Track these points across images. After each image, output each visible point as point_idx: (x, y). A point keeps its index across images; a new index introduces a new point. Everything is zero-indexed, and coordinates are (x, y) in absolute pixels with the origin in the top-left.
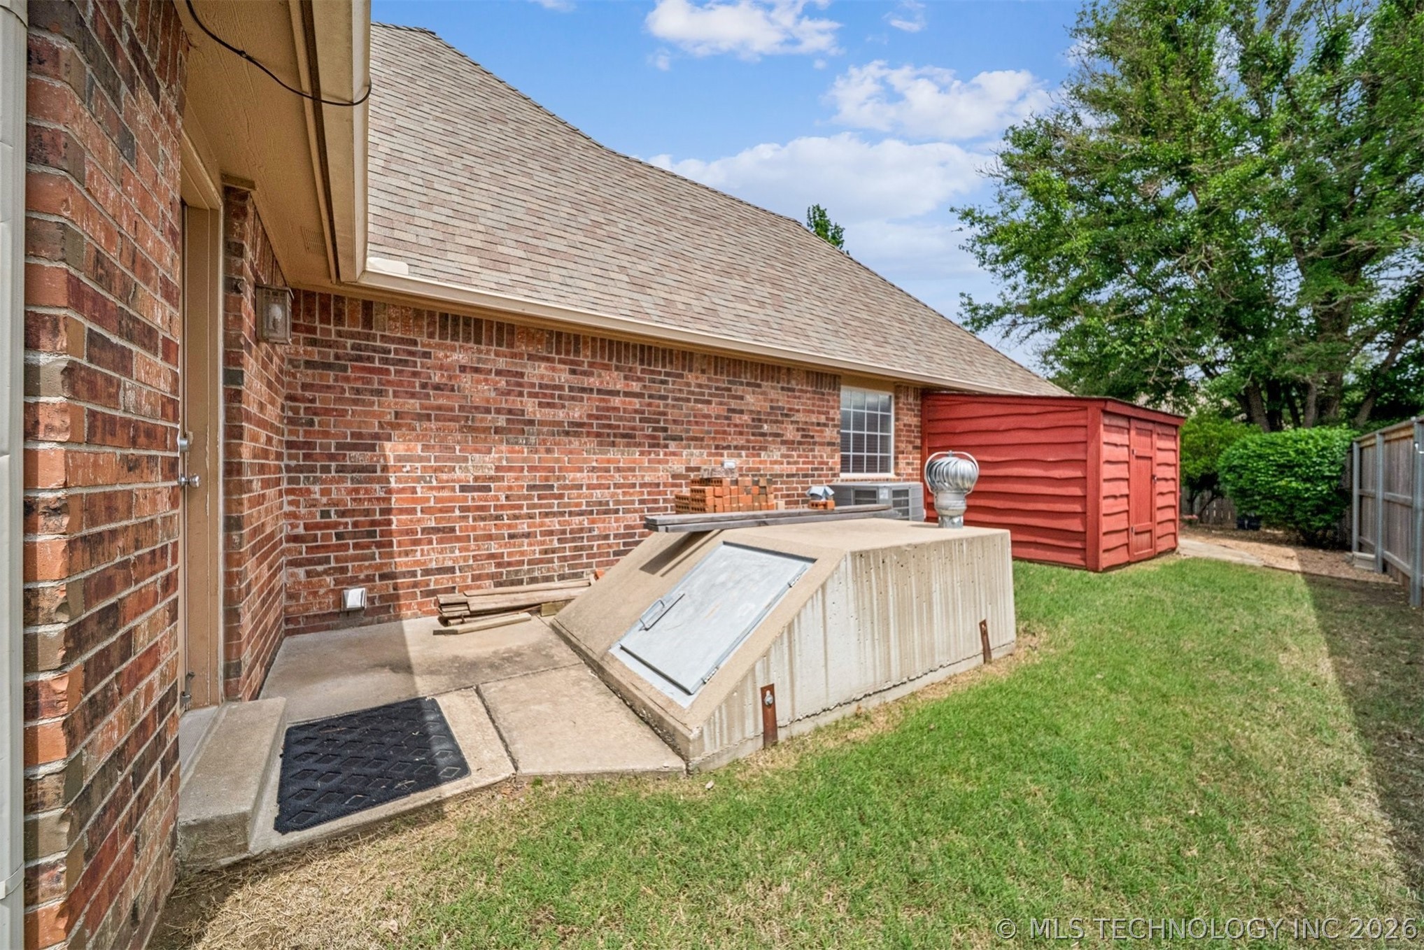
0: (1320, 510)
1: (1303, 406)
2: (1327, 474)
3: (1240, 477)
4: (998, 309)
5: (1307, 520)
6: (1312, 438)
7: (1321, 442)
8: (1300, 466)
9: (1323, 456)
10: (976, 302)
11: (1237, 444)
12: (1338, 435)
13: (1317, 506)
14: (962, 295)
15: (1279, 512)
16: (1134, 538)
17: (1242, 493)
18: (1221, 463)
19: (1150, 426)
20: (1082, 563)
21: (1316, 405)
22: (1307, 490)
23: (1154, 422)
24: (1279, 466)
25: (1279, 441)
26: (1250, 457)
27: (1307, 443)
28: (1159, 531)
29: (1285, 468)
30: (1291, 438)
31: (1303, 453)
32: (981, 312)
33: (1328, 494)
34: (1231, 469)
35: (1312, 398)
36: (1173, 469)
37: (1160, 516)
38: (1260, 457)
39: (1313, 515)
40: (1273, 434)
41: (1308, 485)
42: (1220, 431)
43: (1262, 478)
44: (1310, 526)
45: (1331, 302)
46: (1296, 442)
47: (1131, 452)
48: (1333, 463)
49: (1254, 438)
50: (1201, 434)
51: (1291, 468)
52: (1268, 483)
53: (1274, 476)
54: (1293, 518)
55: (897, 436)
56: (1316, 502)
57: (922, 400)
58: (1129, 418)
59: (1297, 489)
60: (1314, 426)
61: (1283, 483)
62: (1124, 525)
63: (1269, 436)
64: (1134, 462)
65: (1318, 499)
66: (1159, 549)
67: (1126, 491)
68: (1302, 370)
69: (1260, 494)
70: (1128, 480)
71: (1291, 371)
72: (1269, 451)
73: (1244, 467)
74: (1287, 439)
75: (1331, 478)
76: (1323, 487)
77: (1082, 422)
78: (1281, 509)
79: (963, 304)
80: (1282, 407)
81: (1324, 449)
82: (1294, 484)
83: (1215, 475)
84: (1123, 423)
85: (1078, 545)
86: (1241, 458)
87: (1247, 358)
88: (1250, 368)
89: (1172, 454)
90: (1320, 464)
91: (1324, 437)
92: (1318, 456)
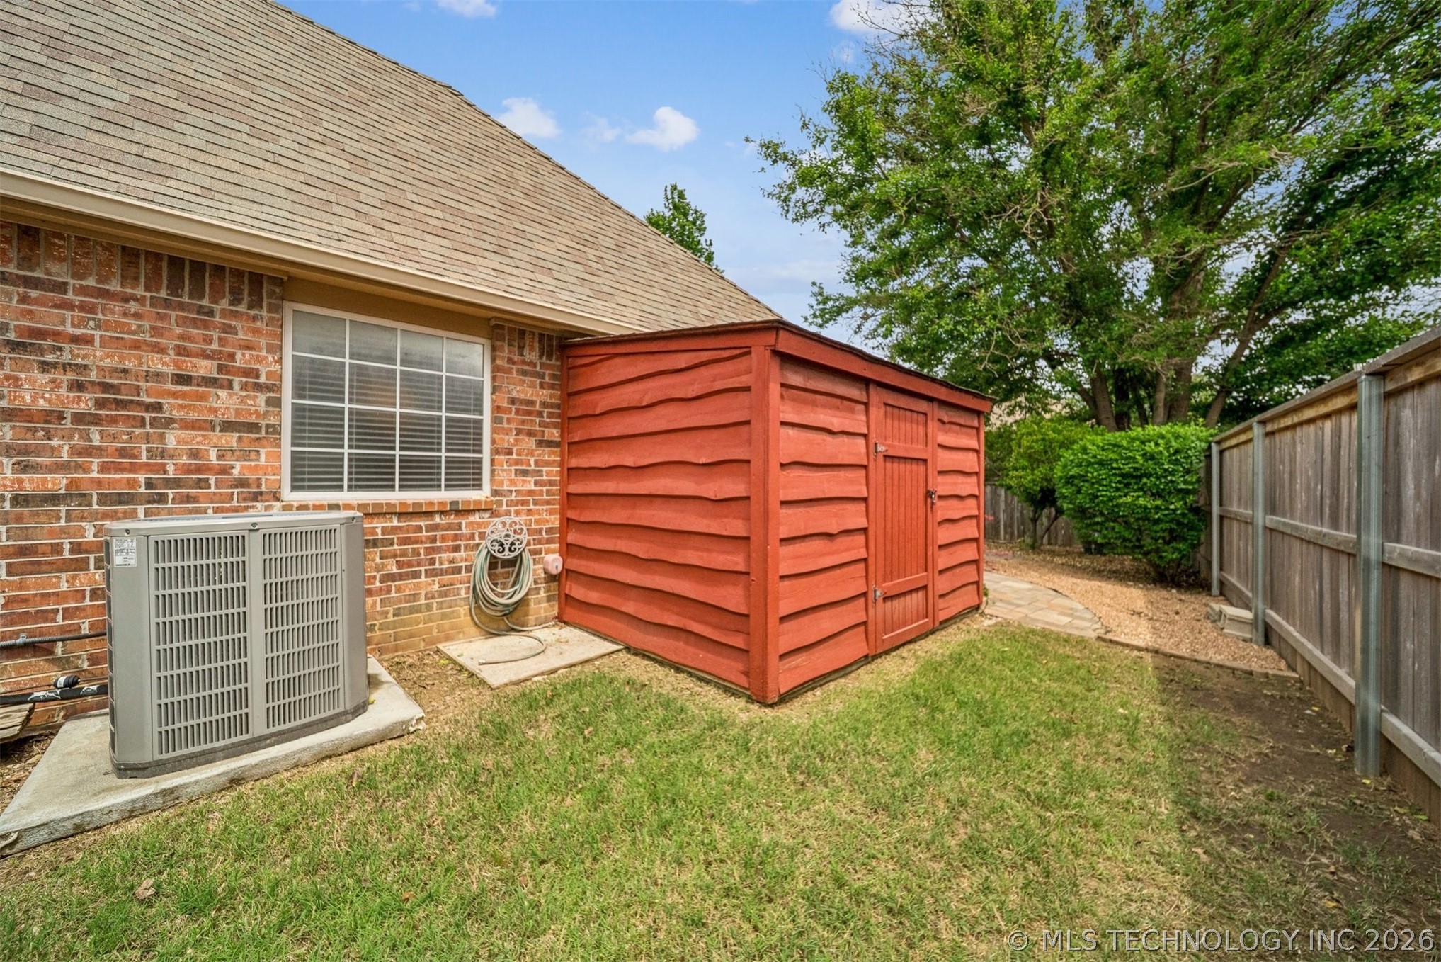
0: (1173, 537)
1: (1151, 407)
2: (1182, 486)
3: (1079, 492)
4: (847, 299)
5: (1157, 551)
6: (1163, 437)
7: (1173, 443)
8: (1148, 476)
9: (1177, 462)
10: (826, 292)
11: (1075, 447)
12: (1194, 433)
13: (1171, 531)
14: (814, 284)
15: (1125, 540)
16: (881, 610)
17: (1082, 512)
18: (1058, 472)
19: (923, 406)
20: (743, 681)
21: (1165, 405)
22: (1157, 508)
23: (930, 399)
24: (1123, 476)
25: (1124, 443)
26: (1090, 464)
27: (1157, 444)
28: (943, 584)
29: (1132, 479)
30: (1138, 439)
31: (1152, 458)
32: (831, 303)
33: (1183, 515)
34: (1069, 481)
35: (1161, 396)
36: (974, 479)
37: (943, 560)
38: (1101, 463)
39: (1167, 543)
40: (1118, 434)
41: (1159, 502)
42: (1060, 432)
43: (1104, 493)
44: (1161, 557)
45: (1184, 253)
46: (1143, 443)
47: (871, 449)
48: (1188, 472)
49: (1095, 440)
50: (1040, 437)
51: (1140, 477)
52: (1111, 499)
53: (1118, 489)
54: (1141, 547)
55: (496, 420)
56: (1167, 525)
57: (560, 358)
58: (866, 382)
59: (1146, 508)
60: (1165, 423)
61: (1129, 499)
62: (858, 587)
63: (1112, 437)
64: (879, 468)
65: (1171, 521)
66: (942, 616)
67: (862, 523)
68: (1149, 355)
69: (1102, 514)
70: (865, 500)
71: (1138, 357)
72: (1112, 456)
73: (1083, 478)
74: (1133, 440)
75: (1187, 492)
76: (1176, 505)
77: (744, 380)
78: (1127, 535)
79: (814, 295)
80: (1130, 408)
81: (1177, 452)
82: (1141, 501)
83: (1052, 491)
84: (854, 392)
85: (738, 641)
86: (1080, 465)
87: (1091, 345)
88: (1095, 358)
89: (973, 456)
90: (1172, 474)
91: (1177, 437)
92: (1170, 462)
